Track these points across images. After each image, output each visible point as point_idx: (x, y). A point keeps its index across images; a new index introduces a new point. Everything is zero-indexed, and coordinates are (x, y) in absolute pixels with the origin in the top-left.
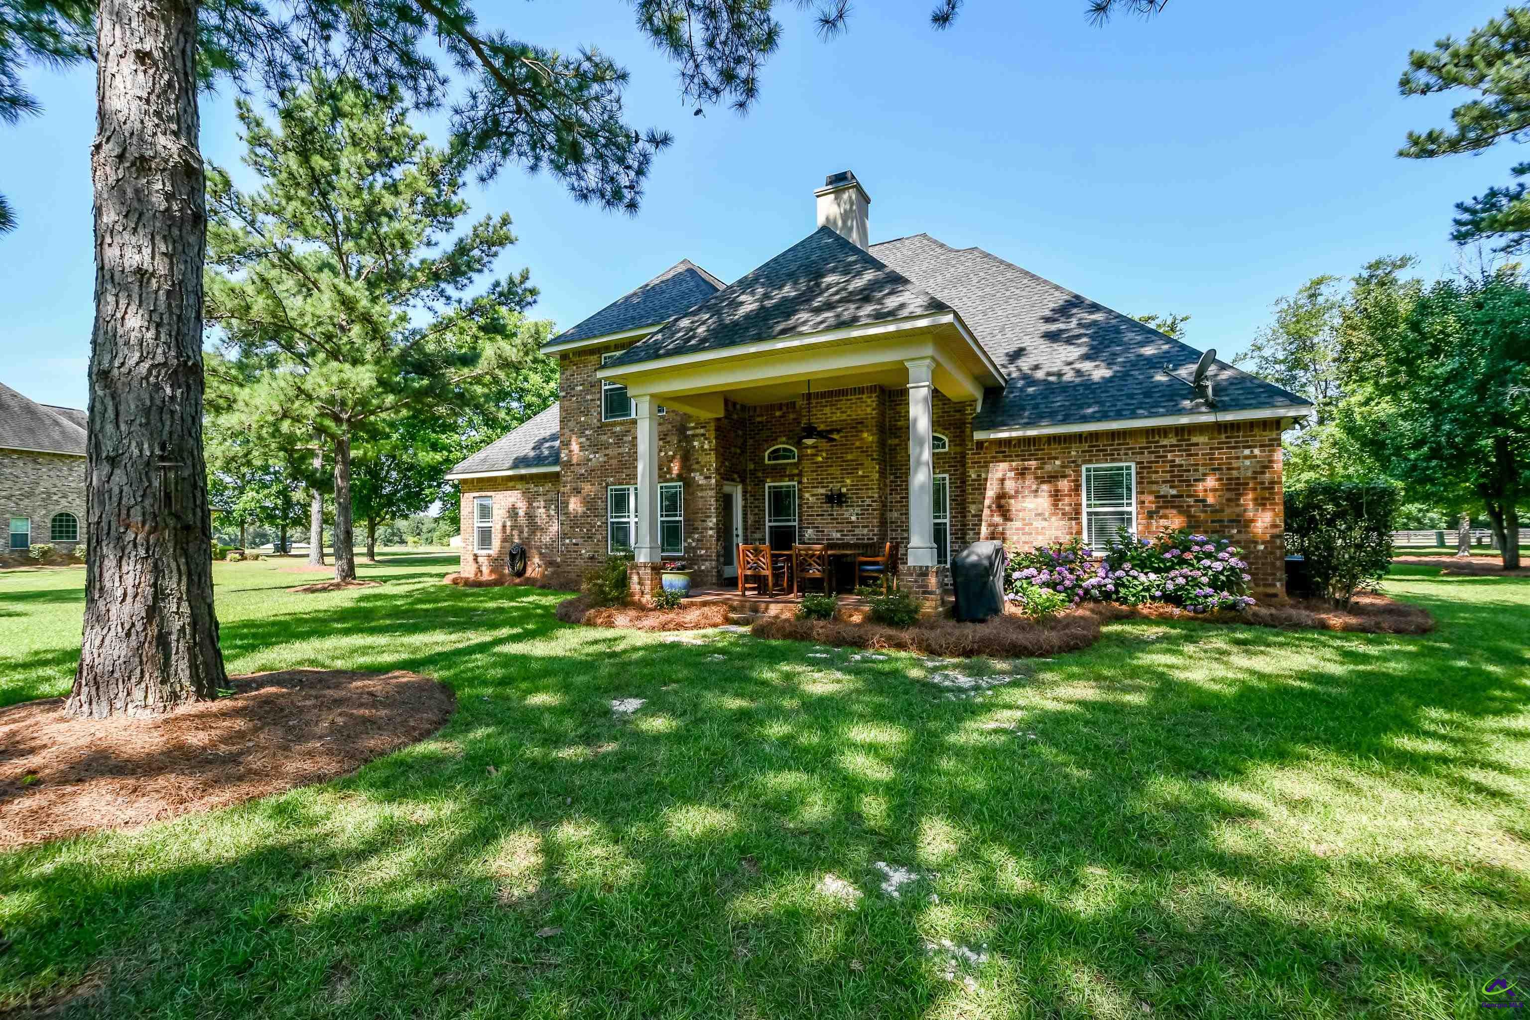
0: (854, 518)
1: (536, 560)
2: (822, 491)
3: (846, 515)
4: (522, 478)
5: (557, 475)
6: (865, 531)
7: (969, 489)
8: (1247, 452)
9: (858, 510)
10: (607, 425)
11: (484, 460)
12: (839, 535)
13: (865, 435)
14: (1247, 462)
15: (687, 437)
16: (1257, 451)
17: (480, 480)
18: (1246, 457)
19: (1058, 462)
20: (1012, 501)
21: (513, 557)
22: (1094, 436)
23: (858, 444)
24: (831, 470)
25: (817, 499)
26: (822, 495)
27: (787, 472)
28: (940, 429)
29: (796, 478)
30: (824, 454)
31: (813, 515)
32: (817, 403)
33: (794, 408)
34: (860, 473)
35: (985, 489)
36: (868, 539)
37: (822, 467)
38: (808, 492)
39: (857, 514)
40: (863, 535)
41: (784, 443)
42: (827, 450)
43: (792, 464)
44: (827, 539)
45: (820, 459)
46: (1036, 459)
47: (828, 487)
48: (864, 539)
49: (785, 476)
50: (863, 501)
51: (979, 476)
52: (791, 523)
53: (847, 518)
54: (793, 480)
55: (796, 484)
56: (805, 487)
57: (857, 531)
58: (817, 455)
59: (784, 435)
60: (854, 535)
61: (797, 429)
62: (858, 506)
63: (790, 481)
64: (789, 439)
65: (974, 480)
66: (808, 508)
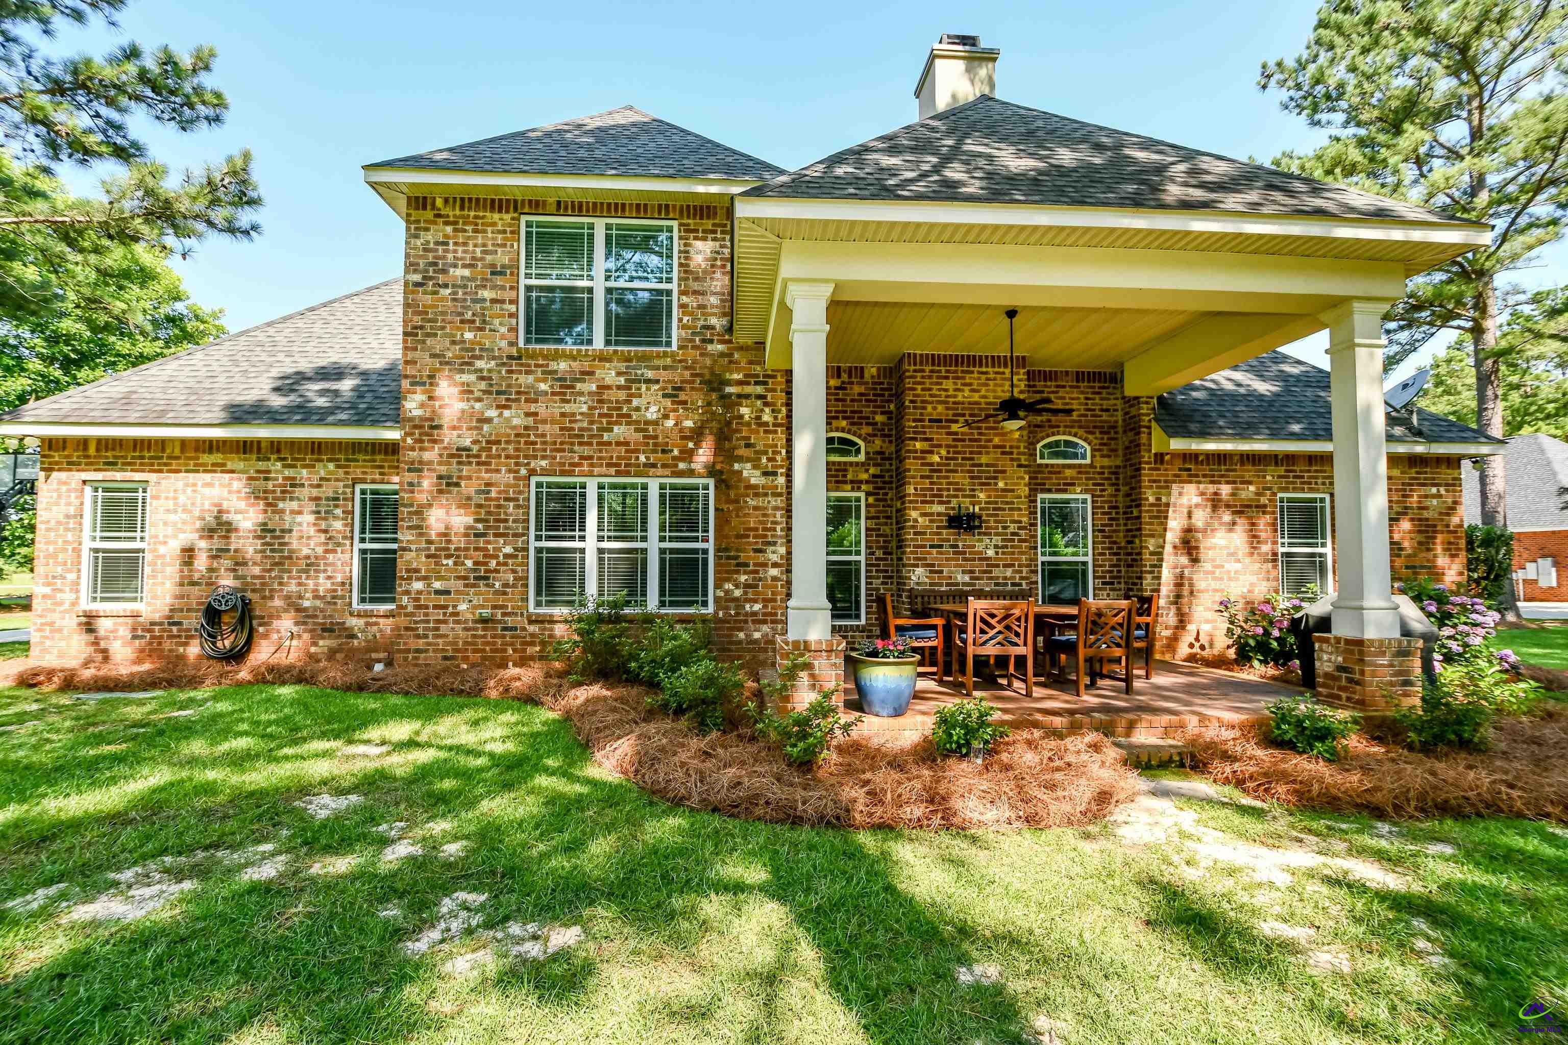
0: (991, 553)
1: (286, 624)
2: (938, 508)
3: (979, 547)
4: (245, 447)
5: (391, 449)
6: (1009, 572)
7: (1146, 517)
8: (1434, 490)
9: (998, 540)
10: (533, 356)
11: (127, 400)
12: (967, 578)
14: (1435, 502)
15: (724, 397)
16: (1442, 490)
17: (105, 444)
18: (1434, 496)
19: (1252, 488)
20: (1200, 535)
21: (212, 615)
22: (1290, 459)
23: (996, 440)
24: (957, 477)
25: (931, 521)
26: (939, 514)
27: (850, 477)
28: (1081, 432)
29: (863, 487)
30: (943, 452)
31: (924, 546)
32: (932, 371)
33: (862, 377)
34: (1001, 484)
35: (1166, 518)
36: (1013, 584)
37: (940, 471)
38: (915, 509)
39: (996, 546)
40: (1005, 578)
41: (843, 430)
42: (948, 446)
43: (857, 464)
44: (948, 585)
45: (936, 458)
46: (1228, 483)
47: (949, 502)
48: (1006, 584)
49: (845, 482)
50: (1005, 528)
51: (1159, 499)
52: (853, 558)
53: (981, 553)
54: (859, 489)
55: (862, 495)
56: (911, 502)
57: (996, 572)
58: (931, 452)
59: (844, 418)
60: (991, 578)
61: (866, 411)
62: (997, 534)
63: (853, 490)
64: (853, 424)
65: (1152, 505)
66: (915, 534)
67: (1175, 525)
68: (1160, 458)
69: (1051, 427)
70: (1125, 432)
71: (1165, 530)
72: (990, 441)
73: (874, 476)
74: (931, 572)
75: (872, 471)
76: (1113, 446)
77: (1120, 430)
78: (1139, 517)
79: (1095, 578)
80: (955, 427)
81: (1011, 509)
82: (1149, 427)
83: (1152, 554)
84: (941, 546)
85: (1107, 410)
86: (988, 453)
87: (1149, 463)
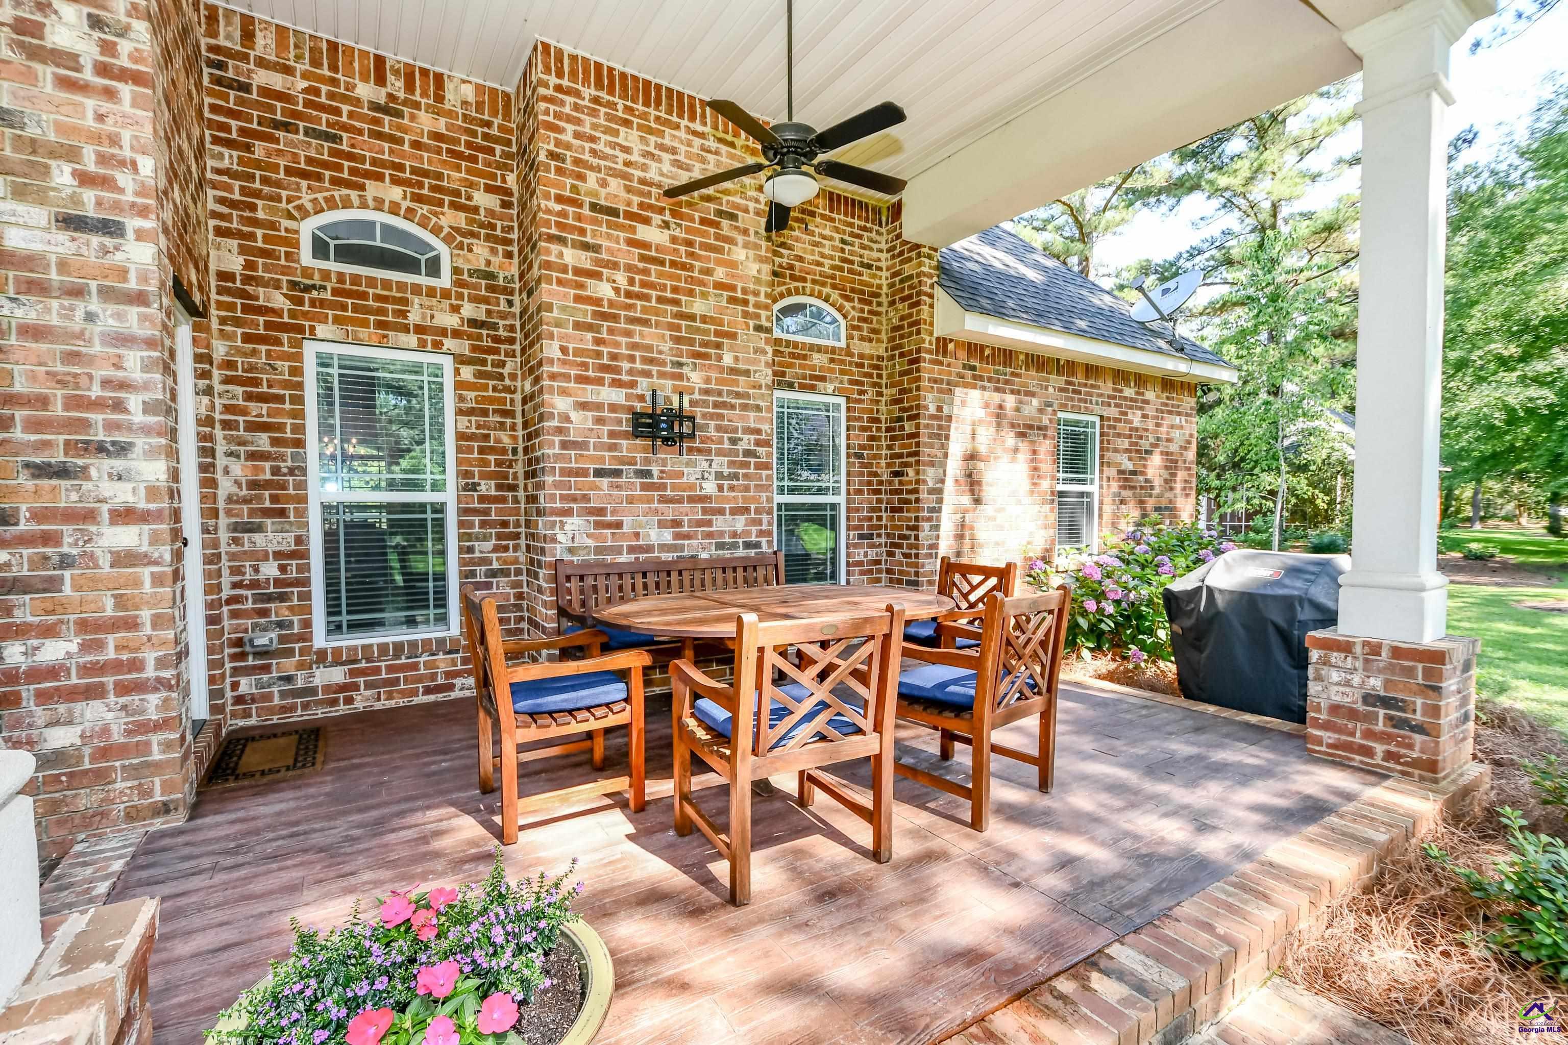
0: (710, 487)
2: (610, 395)
3: (690, 476)
6: (740, 523)
7: (924, 435)
8: (1177, 420)
9: (721, 464)
12: (667, 536)
13: (739, 254)
14: (1177, 433)
16: (1183, 421)
18: (1177, 427)
19: (1035, 402)
20: (984, 464)
22: (1070, 366)
23: (720, 274)
24: (648, 335)
25: (600, 421)
26: (613, 408)
27: (414, 317)
28: (835, 295)
29: (449, 343)
30: (621, 279)
31: (583, 473)
32: (596, 100)
33: (440, 98)
34: (728, 359)
35: (947, 438)
36: (748, 545)
37: (615, 318)
38: (564, 392)
39: (719, 475)
40: (734, 534)
41: (394, 210)
42: (629, 268)
43: (431, 292)
44: (632, 550)
45: (604, 290)
46: (1012, 392)
47: (633, 384)
48: (734, 546)
49: (406, 329)
50: (734, 441)
51: (940, 409)
52: (426, 497)
53: (691, 487)
54: (437, 345)
55: (447, 362)
56: (553, 377)
57: (720, 524)
58: (597, 276)
59: (396, 181)
60: (710, 535)
61: (454, 178)
62: (720, 453)
63: (422, 347)
64: (418, 198)
65: (932, 417)
66: (565, 445)
67: (957, 448)
68: (943, 343)
69: (793, 278)
70: (892, 303)
71: (946, 456)
72: (708, 272)
73: (473, 323)
74: (598, 525)
75: (469, 310)
76: (875, 325)
77: (884, 300)
78: (915, 435)
79: (848, 529)
80: (644, 233)
81: (745, 407)
82: (931, 296)
83: (931, 491)
84: (617, 473)
85: (869, 267)
86: (704, 295)
87: (930, 352)
